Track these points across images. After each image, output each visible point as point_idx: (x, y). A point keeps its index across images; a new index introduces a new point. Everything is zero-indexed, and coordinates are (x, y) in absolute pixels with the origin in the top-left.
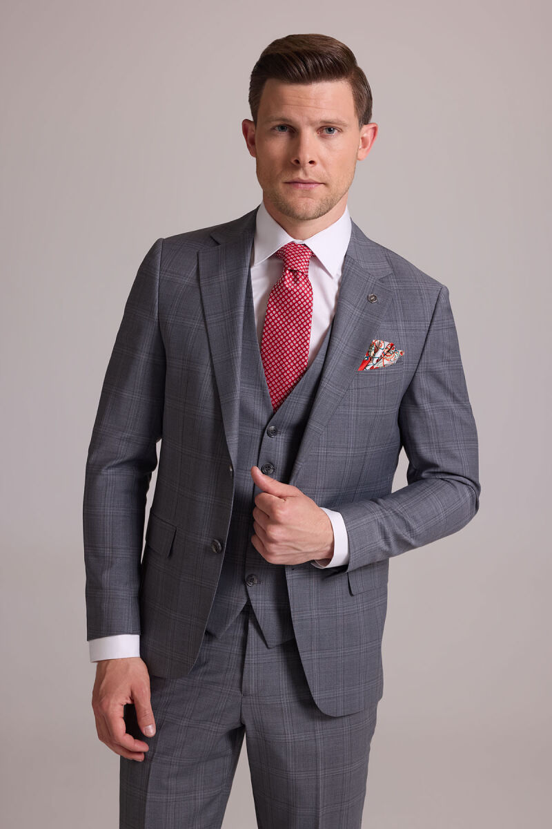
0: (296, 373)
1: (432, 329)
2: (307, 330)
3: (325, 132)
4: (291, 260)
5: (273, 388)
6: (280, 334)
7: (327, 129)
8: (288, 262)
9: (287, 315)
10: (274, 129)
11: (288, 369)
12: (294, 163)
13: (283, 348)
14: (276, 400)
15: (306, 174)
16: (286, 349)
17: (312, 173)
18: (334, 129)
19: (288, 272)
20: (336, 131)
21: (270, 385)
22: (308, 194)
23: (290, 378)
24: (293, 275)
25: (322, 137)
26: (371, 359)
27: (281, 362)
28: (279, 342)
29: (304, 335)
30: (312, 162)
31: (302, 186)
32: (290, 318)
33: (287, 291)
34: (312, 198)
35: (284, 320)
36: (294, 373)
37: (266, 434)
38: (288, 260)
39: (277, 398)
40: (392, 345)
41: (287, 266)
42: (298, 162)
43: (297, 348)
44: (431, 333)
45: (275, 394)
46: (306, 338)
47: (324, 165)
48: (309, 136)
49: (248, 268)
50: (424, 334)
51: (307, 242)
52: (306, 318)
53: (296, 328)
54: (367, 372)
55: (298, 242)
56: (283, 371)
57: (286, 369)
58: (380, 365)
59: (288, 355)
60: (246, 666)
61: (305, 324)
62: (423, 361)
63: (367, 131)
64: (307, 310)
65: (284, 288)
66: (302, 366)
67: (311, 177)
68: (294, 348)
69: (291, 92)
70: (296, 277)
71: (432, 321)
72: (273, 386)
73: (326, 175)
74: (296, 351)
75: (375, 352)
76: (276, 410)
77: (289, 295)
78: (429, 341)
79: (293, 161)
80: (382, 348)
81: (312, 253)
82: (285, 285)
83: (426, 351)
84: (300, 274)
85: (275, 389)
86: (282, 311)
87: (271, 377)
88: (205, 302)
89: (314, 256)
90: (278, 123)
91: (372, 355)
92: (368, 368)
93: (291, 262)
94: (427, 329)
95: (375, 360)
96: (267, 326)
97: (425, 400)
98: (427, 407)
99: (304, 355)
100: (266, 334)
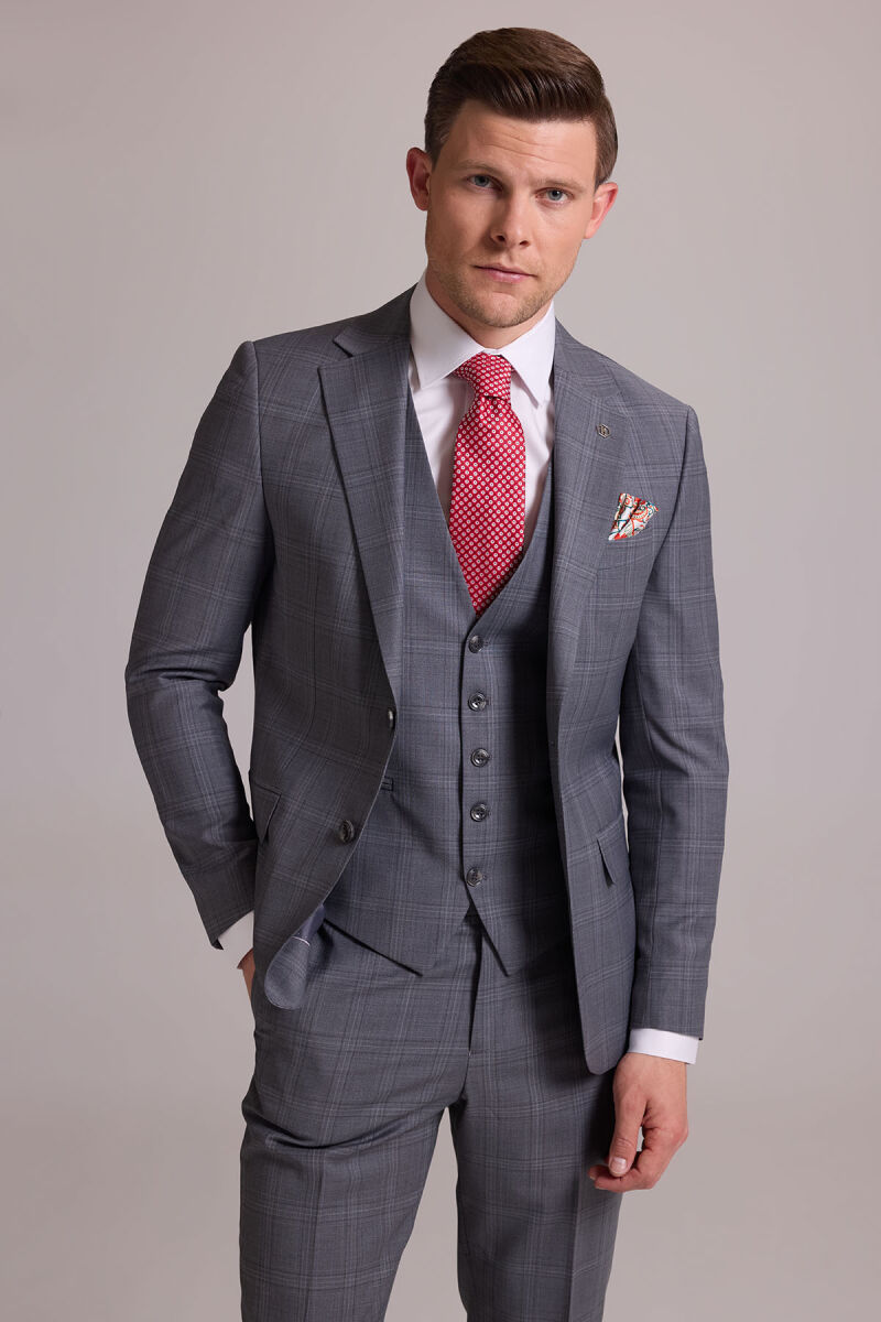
0: (508, 556)
1: (686, 474)
2: (520, 488)
3: (547, 198)
4: (487, 381)
6: (479, 497)
7: (552, 192)
8: (483, 384)
9: (488, 466)
10: (468, 179)
11: (496, 551)
12: (496, 241)
13: (486, 519)
14: (480, 600)
15: (511, 259)
17: (520, 259)
18: (561, 193)
19: (483, 399)
20: (564, 198)
21: (468, 577)
22: (507, 288)
23: (499, 564)
24: (492, 403)
25: (544, 205)
27: (484, 541)
28: (478, 510)
29: (515, 496)
30: (524, 243)
31: (502, 275)
32: (492, 471)
33: (485, 430)
34: (513, 295)
35: (484, 475)
36: (504, 556)
37: (467, 649)
38: (483, 380)
39: (480, 596)
40: (639, 500)
41: (482, 391)
42: (502, 238)
43: (506, 517)
44: (685, 480)
45: (476, 591)
46: (519, 501)
47: (539, 248)
48: (524, 201)
50: (675, 482)
51: (504, 352)
52: (516, 470)
54: (611, 543)
55: (490, 352)
56: (487, 554)
57: (492, 550)
58: (628, 530)
60: (477, 1008)
61: (516, 478)
62: (675, 524)
63: (601, 196)
64: (517, 457)
65: (481, 425)
66: (517, 544)
67: (518, 265)
68: (502, 517)
69: (506, 128)
70: (496, 407)
71: (684, 463)
72: (473, 578)
73: (539, 264)
75: (621, 513)
76: (479, 614)
78: (683, 494)
79: (494, 236)
80: (630, 505)
81: (512, 368)
82: (481, 421)
83: (679, 508)
84: (503, 402)
85: (477, 583)
87: (470, 565)
88: (340, 452)
89: (514, 372)
90: (478, 172)
91: (615, 517)
92: (611, 538)
93: (487, 384)
94: (679, 475)
95: (622, 524)
96: (458, 485)
97: (673, 586)
98: (674, 597)
99: (518, 527)
100: (457, 498)
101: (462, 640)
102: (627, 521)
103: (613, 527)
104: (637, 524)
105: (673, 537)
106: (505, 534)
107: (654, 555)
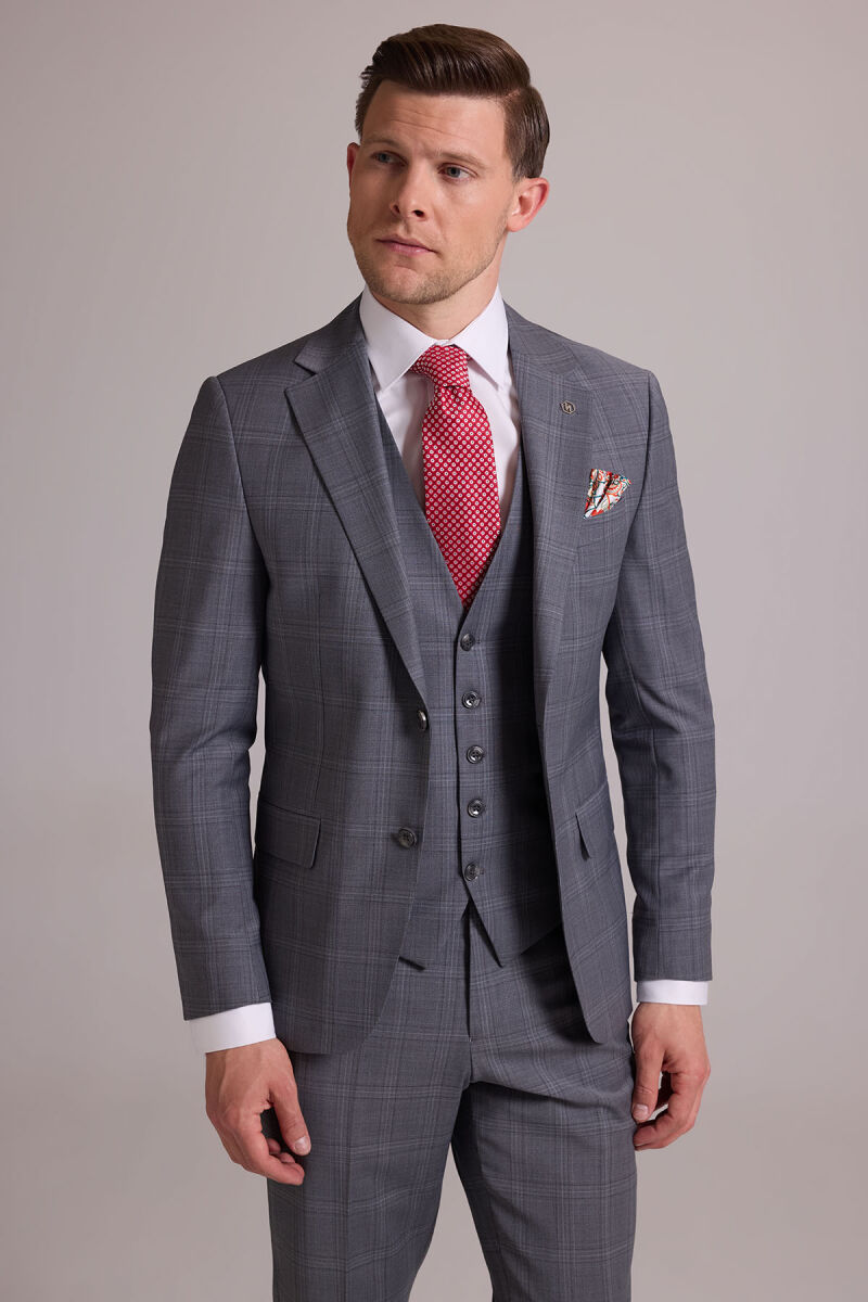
0: (487, 542)
1: (652, 441)
2: (491, 473)
4: (444, 372)
5: (456, 571)
6: (451, 487)
8: (440, 375)
9: (457, 456)
10: (374, 156)
11: (475, 538)
12: (393, 211)
14: (465, 588)
15: (408, 230)
16: (466, 508)
17: (417, 231)
19: (443, 391)
21: (452, 566)
24: (452, 393)
25: (445, 181)
26: (592, 499)
27: (462, 530)
29: (487, 482)
30: (419, 213)
31: (401, 247)
32: (462, 460)
33: (449, 421)
35: (454, 465)
36: (483, 542)
37: (459, 648)
38: (440, 372)
39: (464, 584)
40: (611, 474)
41: (440, 382)
42: (397, 209)
43: (481, 503)
44: (652, 447)
45: (460, 579)
46: (491, 485)
48: (422, 174)
49: (373, 397)
50: (643, 450)
51: (457, 341)
52: (485, 455)
53: (475, 473)
54: (588, 520)
55: (442, 343)
56: (467, 542)
57: (471, 538)
58: (604, 506)
59: (470, 517)
60: (472, 994)
61: (486, 464)
62: (647, 492)
63: (529, 189)
64: (484, 442)
65: (444, 417)
66: (494, 529)
67: (415, 237)
69: (408, 103)
70: (456, 396)
71: (650, 430)
72: (456, 566)
73: (440, 239)
74: (481, 508)
75: (595, 489)
76: (466, 609)
77: (454, 425)
78: (651, 461)
79: (391, 207)
80: (603, 481)
81: (467, 355)
82: (444, 412)
83: (649, 475)
84: (462, 390)
85: (460, 571)
86: (448, 452)
87: (451, 554)
88: (321, 467)
89: (470, 360)
90: (380, 147)
91: (589, 494)
92: (588, 515)
93: (445, 375)
94: (646, 442)
95: (597, 500)
96: (430, 478)
97: (651, 552)
98: (652, 562)
99: (493, 511)
100: (431, 491)
101: (453, 638)
102: (603, 497)
103: (589, 504)
104: (612, 498)
105: (647, 504)
106: (482, 520)
107: (628, 526)
